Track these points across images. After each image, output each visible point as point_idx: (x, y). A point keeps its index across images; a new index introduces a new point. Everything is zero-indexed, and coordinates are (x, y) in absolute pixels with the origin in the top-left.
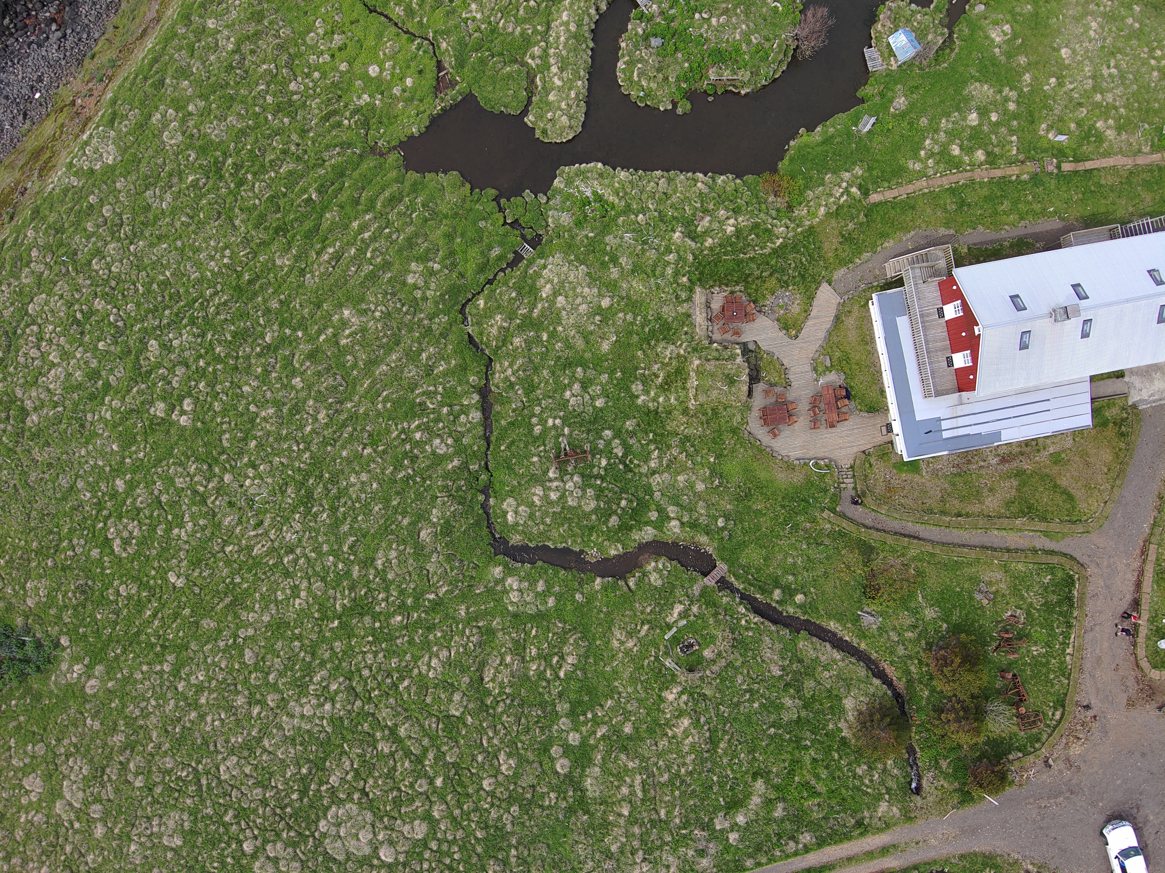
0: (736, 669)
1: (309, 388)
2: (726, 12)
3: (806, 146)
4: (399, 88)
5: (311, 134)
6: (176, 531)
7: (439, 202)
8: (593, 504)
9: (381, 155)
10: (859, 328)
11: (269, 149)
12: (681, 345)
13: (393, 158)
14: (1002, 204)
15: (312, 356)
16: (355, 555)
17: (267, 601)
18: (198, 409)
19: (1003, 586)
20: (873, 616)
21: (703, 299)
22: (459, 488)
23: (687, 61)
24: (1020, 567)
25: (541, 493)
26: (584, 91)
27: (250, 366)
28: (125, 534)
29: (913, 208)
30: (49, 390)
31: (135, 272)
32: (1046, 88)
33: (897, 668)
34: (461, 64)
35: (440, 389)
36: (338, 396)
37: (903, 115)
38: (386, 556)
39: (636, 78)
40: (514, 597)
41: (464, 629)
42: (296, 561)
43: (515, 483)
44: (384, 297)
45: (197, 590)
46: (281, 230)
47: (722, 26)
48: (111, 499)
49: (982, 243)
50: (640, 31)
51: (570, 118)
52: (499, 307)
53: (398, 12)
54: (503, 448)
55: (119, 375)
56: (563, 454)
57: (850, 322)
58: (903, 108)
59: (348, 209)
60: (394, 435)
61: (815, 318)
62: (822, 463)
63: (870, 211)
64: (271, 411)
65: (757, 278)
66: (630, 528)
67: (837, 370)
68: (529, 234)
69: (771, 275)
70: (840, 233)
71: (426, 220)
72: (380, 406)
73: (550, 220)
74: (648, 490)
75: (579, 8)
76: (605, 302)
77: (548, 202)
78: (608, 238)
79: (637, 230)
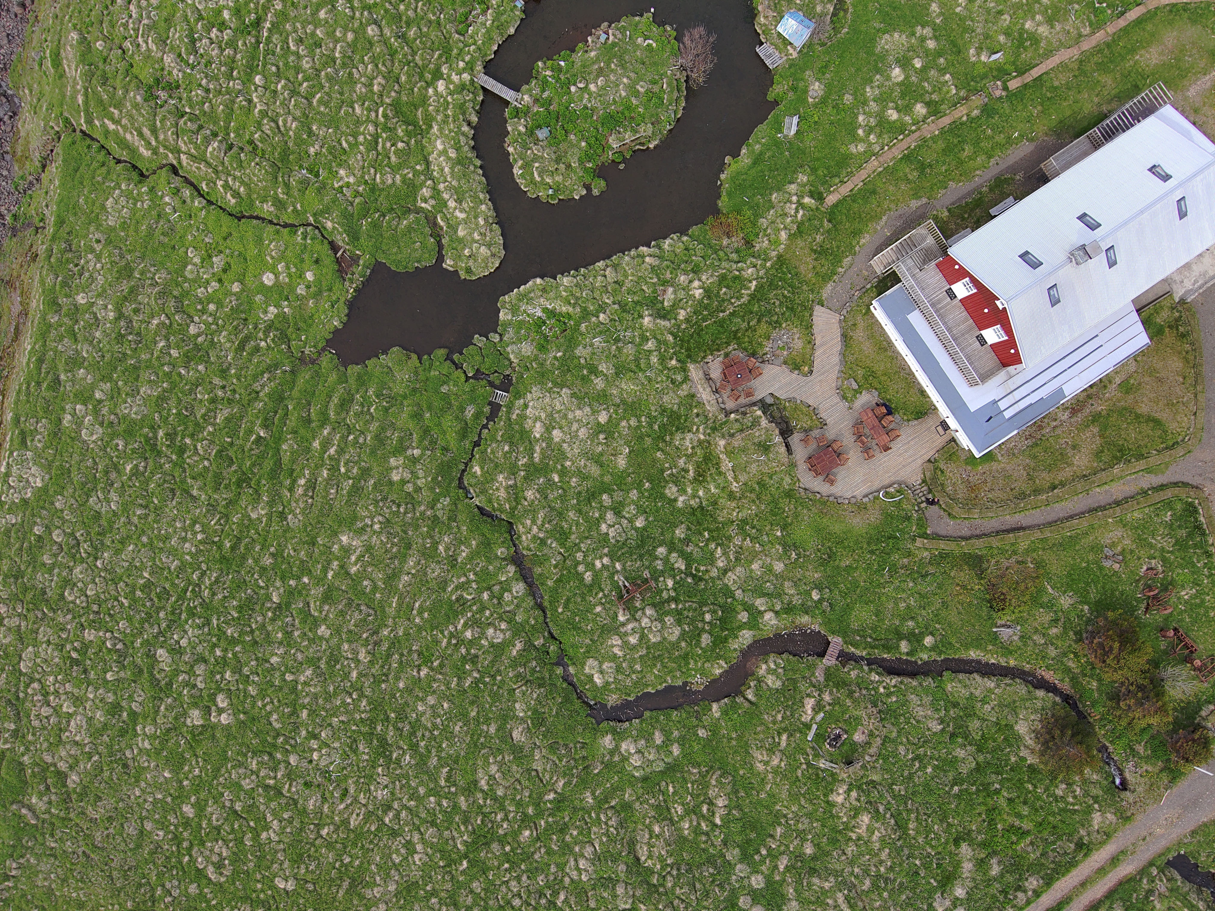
0: (893, 741)
1: (338, 632)
2: (600, 72)
3: (739, 173)
4: (302, 286)
5: (233, 371)
6: (264, 835)
7: (391, 385)
8: (677, 631)
9: (313, 362)
10: (871, 337)
11: (196, 404)
12: (698, 429)
13: (326, 361)
14: (963, 150)
15: (327, 598)
16: (454, 785)
17: (385, 870)
18: (234, 701)
19: (1127, 542)
20: (1009, 627)
21: (701, 374)
22: (533, 671)
23: (583, 138)
24: (1136, 514)
25: (619, 642)
26: (492, 213)
27: (268, 634)
28: (215, 858)
29: (874, 192)
30: (76, 743)
31: (112, 587)
32: (958, 10)
33: (1055, 671)
34: (354, 237)
35: (472, 577)
36: (371, 626)
37: (823, 101)
38: (487, 773)
39: (538, 178)
40: (635, 760)
41: (598, 815)
42: (397, 816)
43: (588, 641)
44: (376, 507)
45: (310, 887)
46: (243, 481)
47: (603, 88)
48: (185, 829)
49: (960, 199)
50: (522, 129)
51: (489, 246)
52: (497, 467)
53: (267, 209)
54: (560, 610)
55: (140, 699)
56: (624, 592)
57: (859, 334)
58: (821, 93)
59: (302, 431)
60: (444, 644)
61: (822, 345)
62: (892, 490)
63: (832, 214)
64: (309, 672)
65: (747, 330)
66: (725, 640)
67: (867, 389)
68: (496, 379)
69: (759, 321)
70: (812, 250)
71: (386, 410)
72: (417, 620)
73: (512, 357)
74: (728, 593)
75: (450, 131)
76: (603, 418)
77: (501, 340)
78: (578, 351)
79: (605, 330)
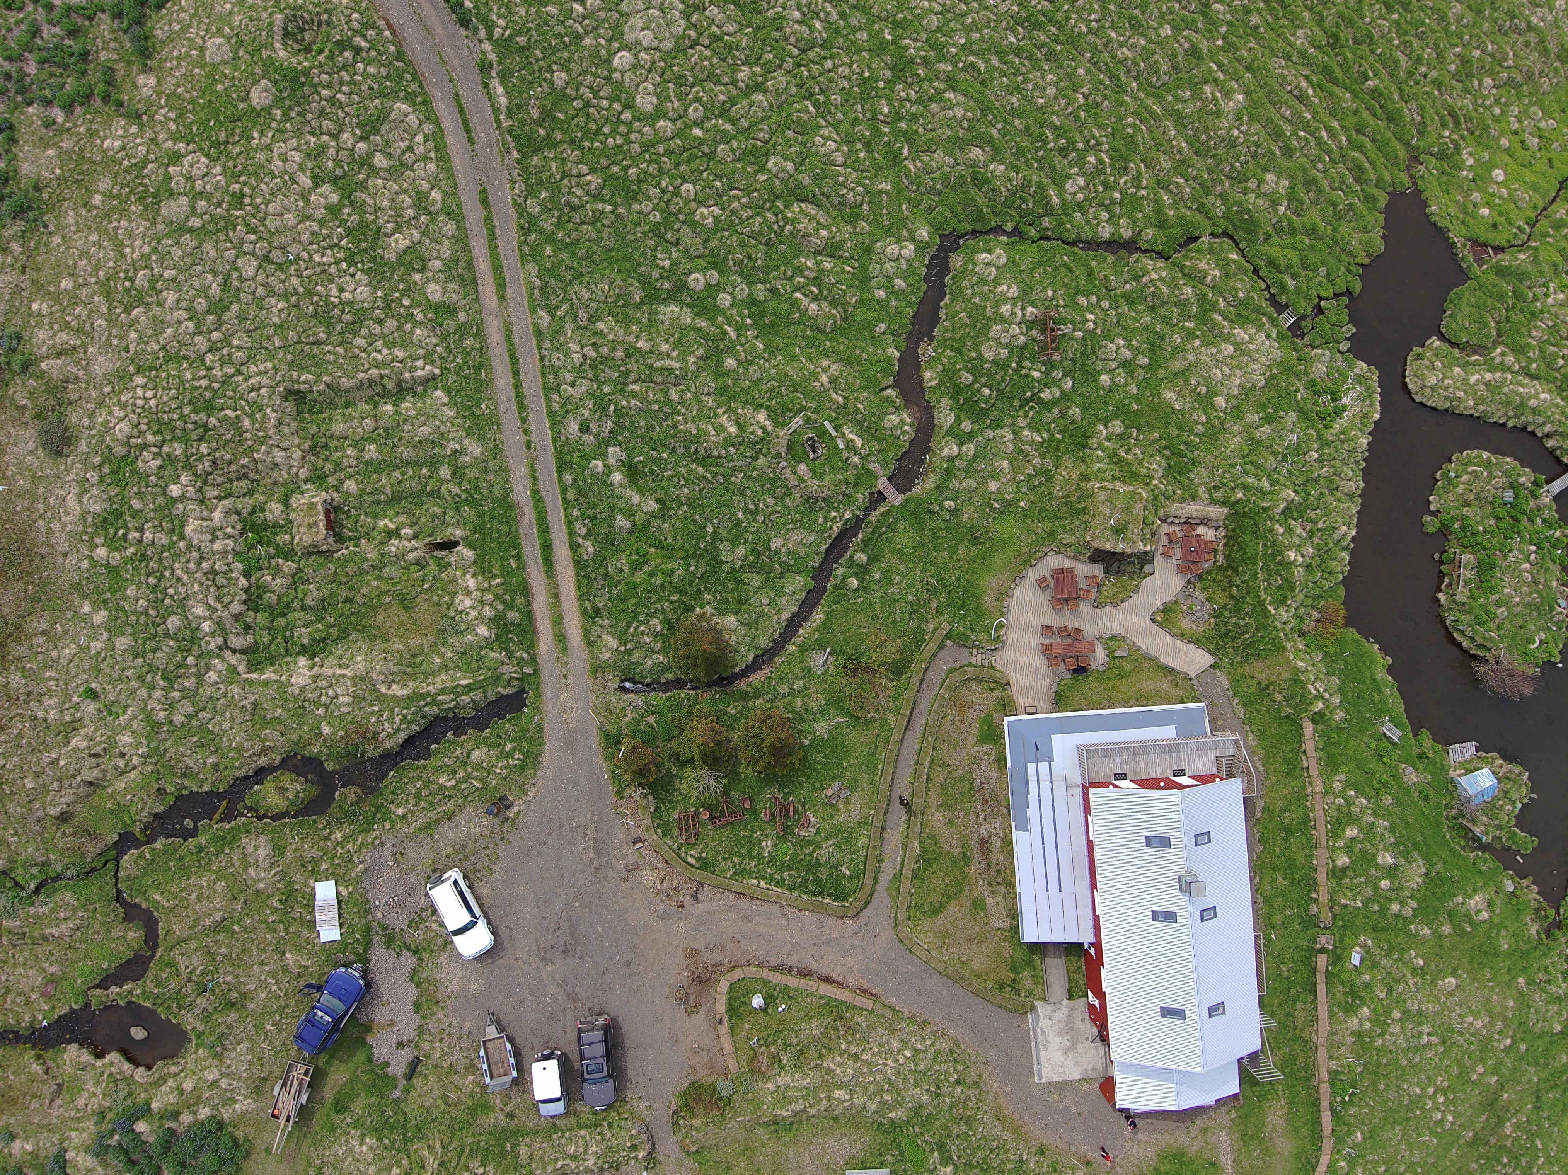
0: (784, 498)
1: (1159, 43)
2: (1535, 581)
3: (1372, 661)
4: (1478, 200)
7: (1352, 224)
8: (989, 356)
9: (1408, 168)
10: (1157, 691)
12: (1162, 483)
13: (1404, 179)
14: (1285, 879)
15: (1194, 52)
16: (963, 68)
20: (823, 664)
21: (1212, 516)
22: (1023, 201)
23: (1485, 531)
24: (863, 840)
25: (1010, 295)
26: (1460, 408)
29: (1291, 772)
32: (1413, 952)
33: (762, 683)
34: (1501, 272)
35: (1142, 193)
36: (1146, 75)
37: (1397, 777)
38: (957, 104)
39: (1470, 469)
40: (892, 250)
41: (863, 185)
43: (1023, 267)
44: (1253, 143)
47: (1520, 575)
50: (1522, 480)
51: (1433, 388)
52: (1227, 275)
54: (1065, 258)
56: (1053, 326)
57: (1165, 683)
58: (1405, 778)
59: (1354, 119)
60: (1095, 132)
61: (1173, 645)
62: (1003, 632)
63: (1293, 722)
66: (954, 397)
67: (1108, 663)
68: (1307, 323)
69: (1233, 597)
70: (1272, 683)
71: (1333, 206)
73: (1319, 351)
74: (997, 424)
75: (1553, 413)
76: (1220, 401)
77: (1340, 351)
78: (1293, 416)
79: (1299, 451)
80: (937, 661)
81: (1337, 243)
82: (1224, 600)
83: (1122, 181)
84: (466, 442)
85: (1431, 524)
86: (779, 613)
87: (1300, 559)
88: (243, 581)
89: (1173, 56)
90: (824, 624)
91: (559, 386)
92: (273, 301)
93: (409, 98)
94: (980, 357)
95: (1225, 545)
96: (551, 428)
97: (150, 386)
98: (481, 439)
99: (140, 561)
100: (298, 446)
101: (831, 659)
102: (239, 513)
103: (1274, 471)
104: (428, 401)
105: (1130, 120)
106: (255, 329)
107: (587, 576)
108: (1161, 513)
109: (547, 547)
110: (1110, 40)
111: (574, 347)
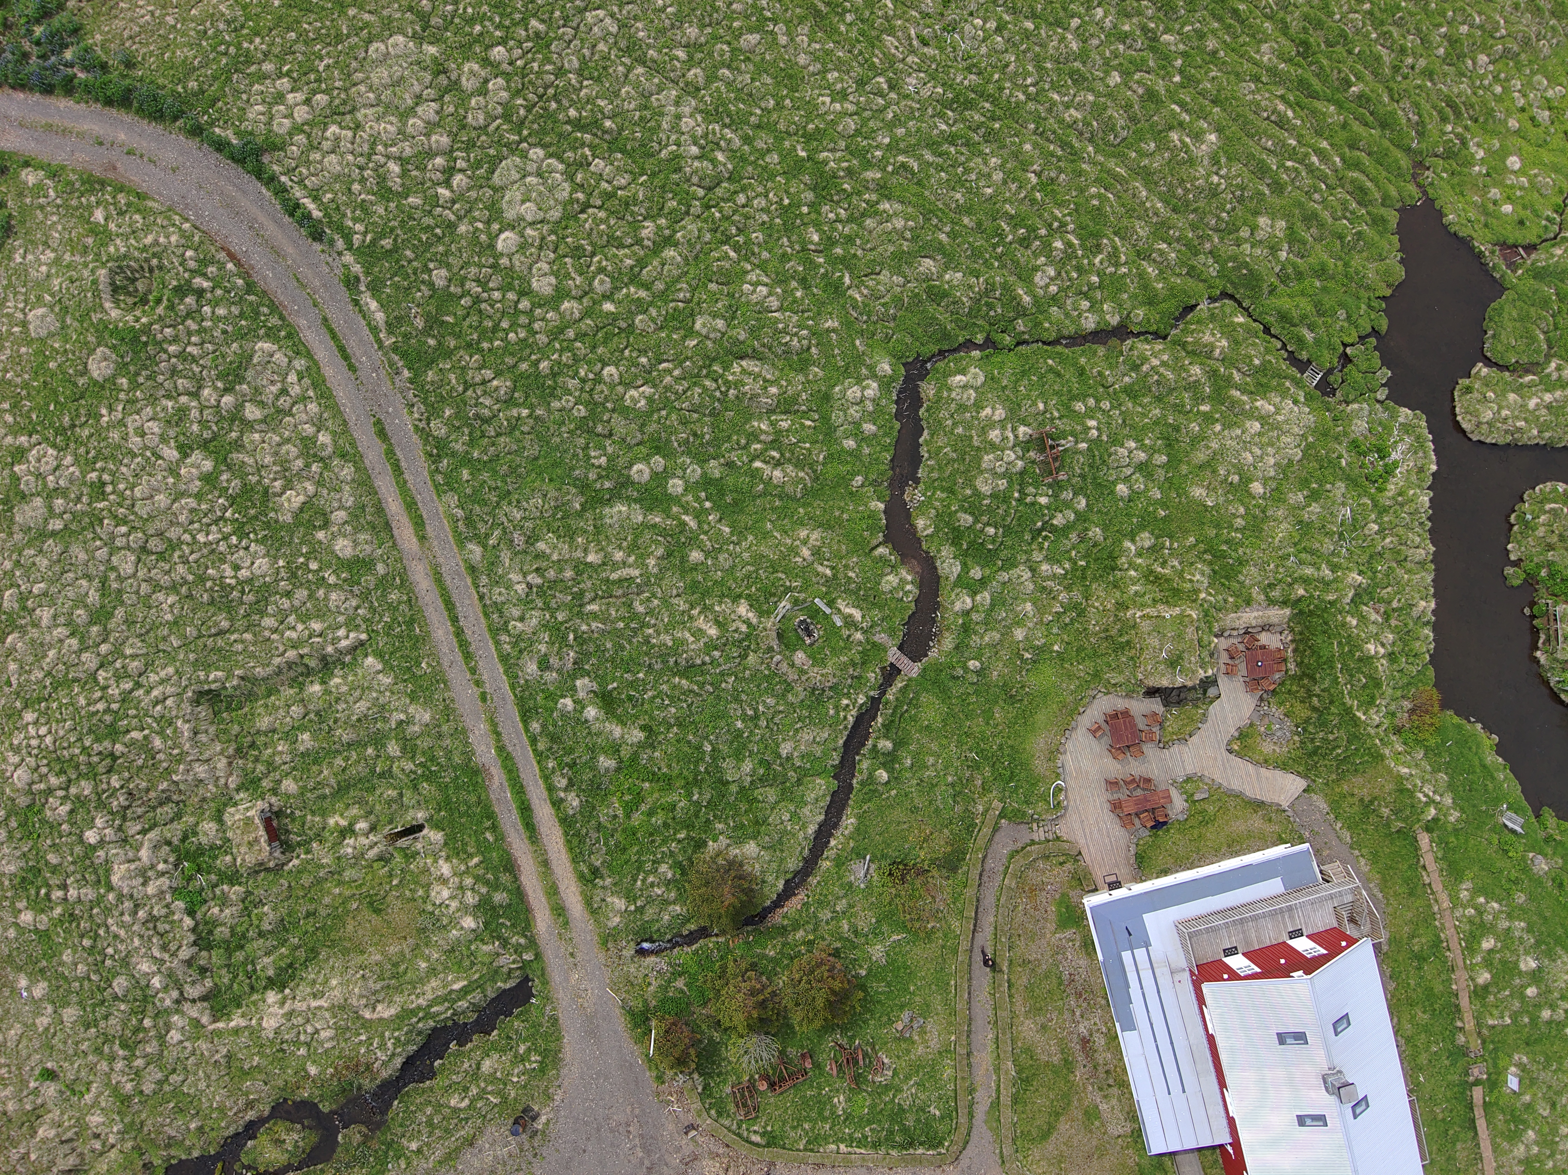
0: (784, 695)
1: (1109, 95)
4: (1498, 196)
5: (1428, 84)
7: (1365, 254)
8: (986, 489)
9: (1415, 177)
10: (1250, 834)
11: (1403, 31)
13: (1411, 191)
14: (1424, 1011)
15: (1150, 95)
16: (893, 172)
17: (824, 59)
19: (920, 1049)
20: (865, 875)
22: (990, 307)
24: (948, 1072)
25: (996, 418)
26: (1524, 440)
27: (1129, 16)
29: (1412, 893)
33: (799, 911)
34: (1539, 274)
35: (1122, 270)
36: (1101, 134)
37: (1526, 869)
38: (895, 214)
39: (1548, 507)
40: (853, 393)
41: (807, 327)
42: (880, 93)
43: (1005, 382)
44: (1237, 187)
46: (1306, 50)
52: (1236, 342)
54: (1050, 362)
56: (1051, 443)
57: (1256, 821)
58: (1535, 869)
59: (1344, 134)
60: (1056, 212)
61: (1258, 774)
62: (1061, 796)
63: (1406, 836)
65: (1308, 691)
66: (955, 542)
67: (1189, 809)
68: (1335, 378)
69: (1315, 709)
70: (1376, 798)
73: (1355, 406)
74: (1010, 564)
76: (1257, 488)
77: (1378, 401)
78: (1341, 486)
79: (1356, 524)
80: (994, 846)
81: (1351, 279)
82: (1305, 713)
83: (1097, 261)
84: (411, 710)
85: (1514, 576)
86: (804, 827)
87: (1382, 651)
88: (188, 922)
89: (1128, 106)
90: (857, 829)
91: (506, 623)
92: (161, 596)
93: (271, 334)
94: (977, 493)
95: (1295, 651)
96: (506, 672)
97: (42, 720)
98: (428, 702)
99: (70, 923)
100: (221, 753)
101: (873, 866)
102: (169, 843)
103: (1333, 554)
104: (360, 672)
105: (1093, 190)
106: (148, 632)
107: (577, 834)
108: (1216, 628)
109: (526, 810)
110: (1054, 104)
111: (514, 577)
